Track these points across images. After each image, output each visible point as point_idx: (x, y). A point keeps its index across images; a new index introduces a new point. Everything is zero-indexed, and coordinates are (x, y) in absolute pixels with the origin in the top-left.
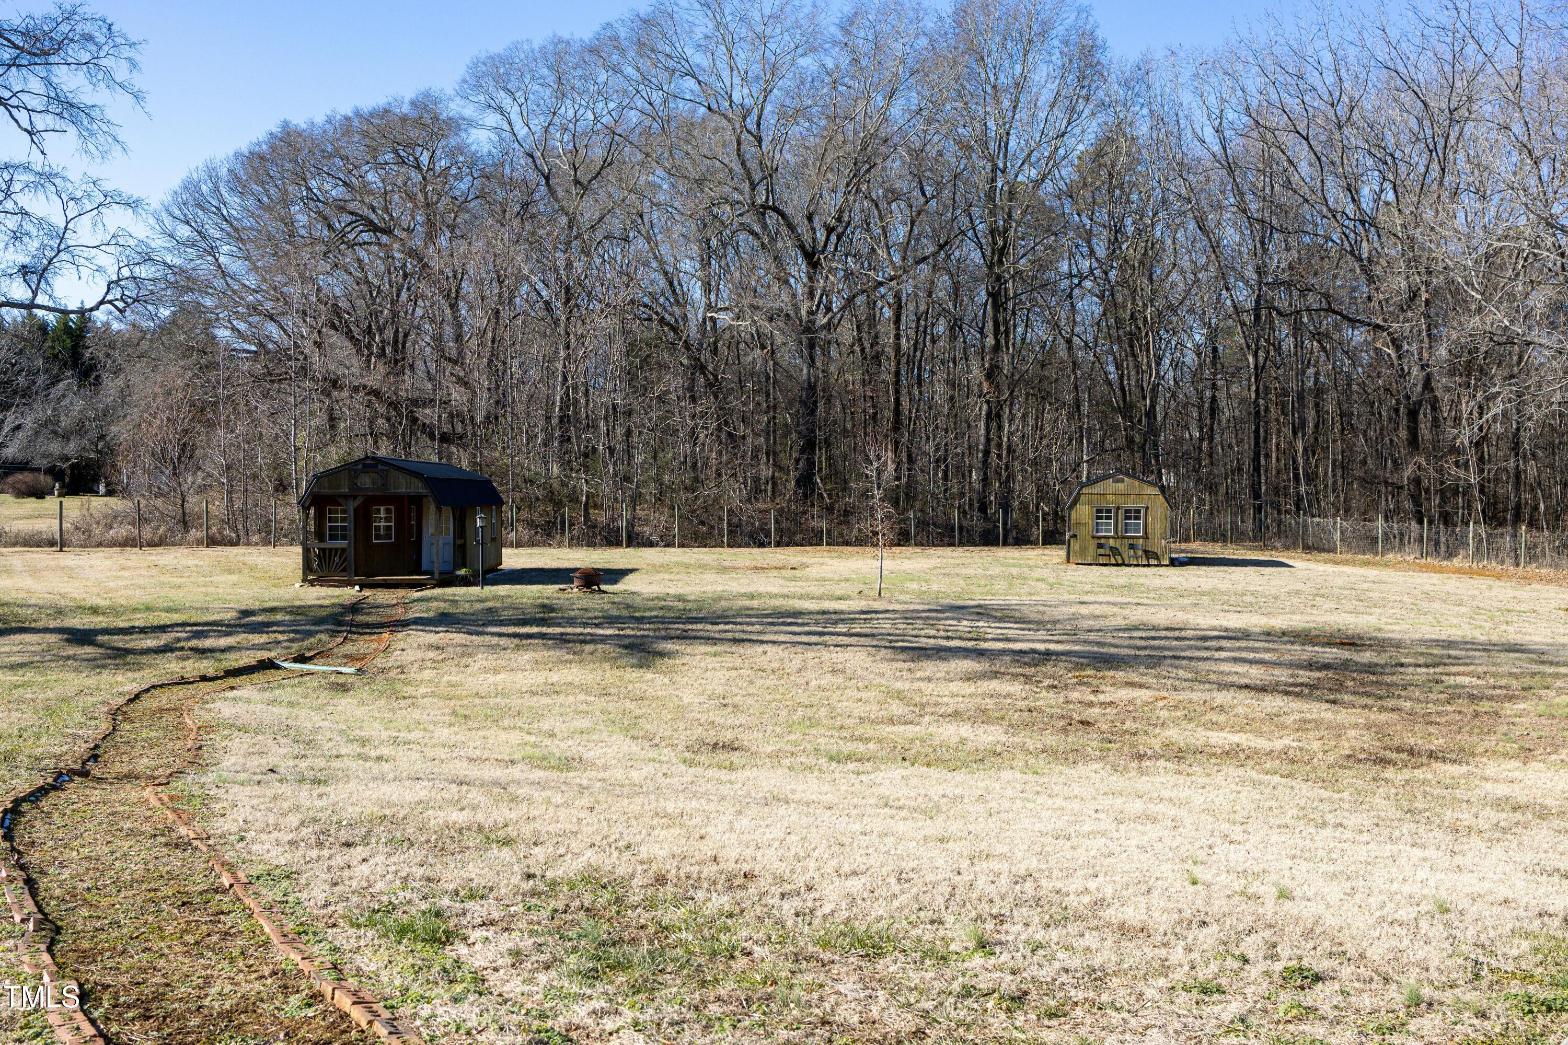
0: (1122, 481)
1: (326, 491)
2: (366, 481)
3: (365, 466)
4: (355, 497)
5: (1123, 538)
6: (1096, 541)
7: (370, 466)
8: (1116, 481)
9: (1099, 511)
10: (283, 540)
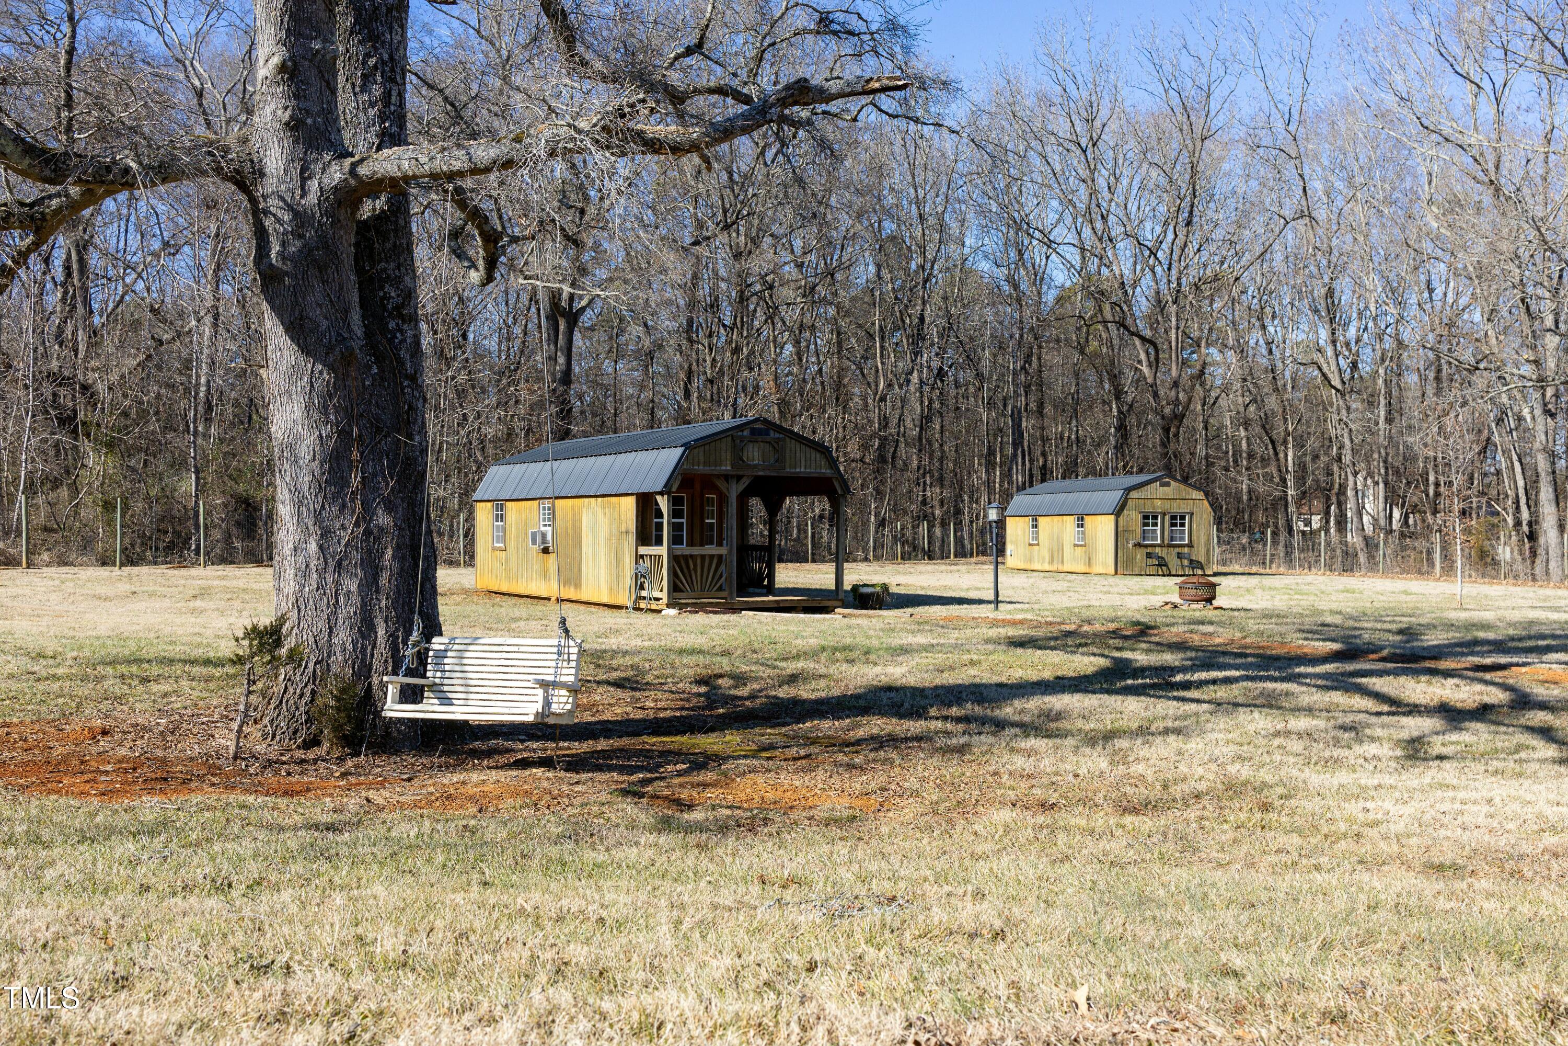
0: (1168, 484)
1: (701, 469)
2: (754, 455)
3: (753, 432)
4: (739, 478)
5: (1169, 546)
6: (1144, 551)
7: (759, 432)
8: (1163, 485)
9: (1146, 517)
10: (45, 556)
